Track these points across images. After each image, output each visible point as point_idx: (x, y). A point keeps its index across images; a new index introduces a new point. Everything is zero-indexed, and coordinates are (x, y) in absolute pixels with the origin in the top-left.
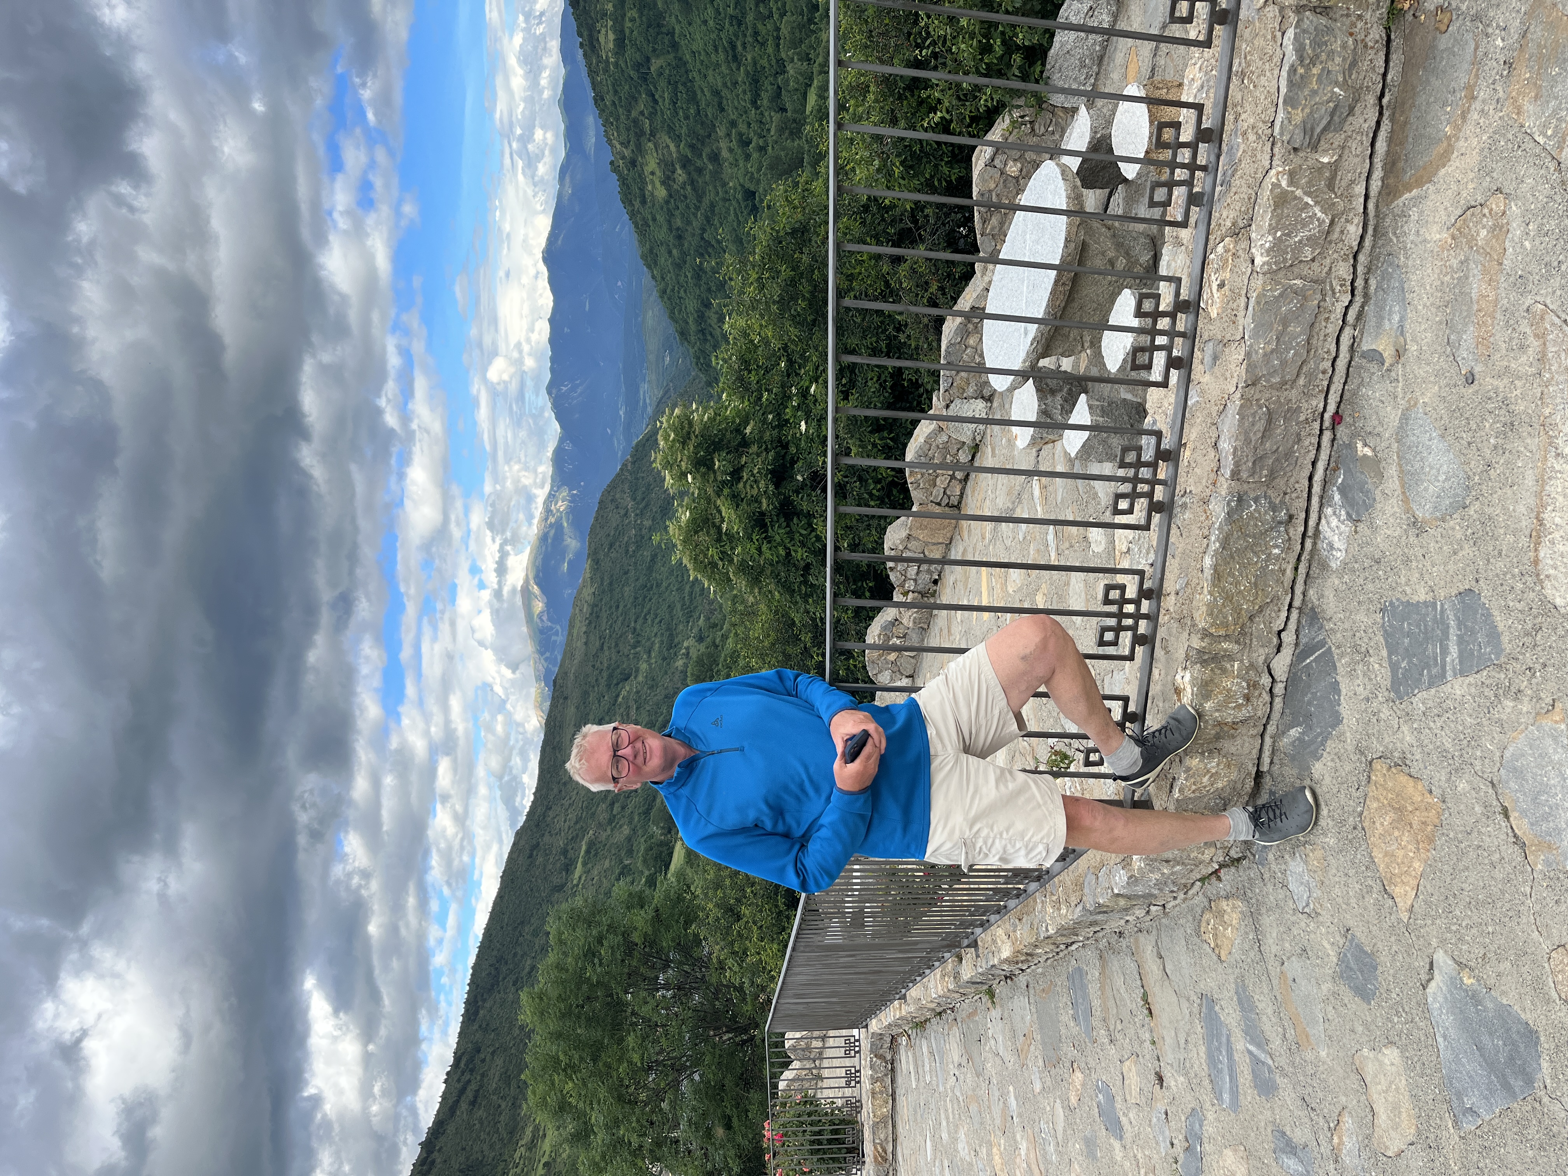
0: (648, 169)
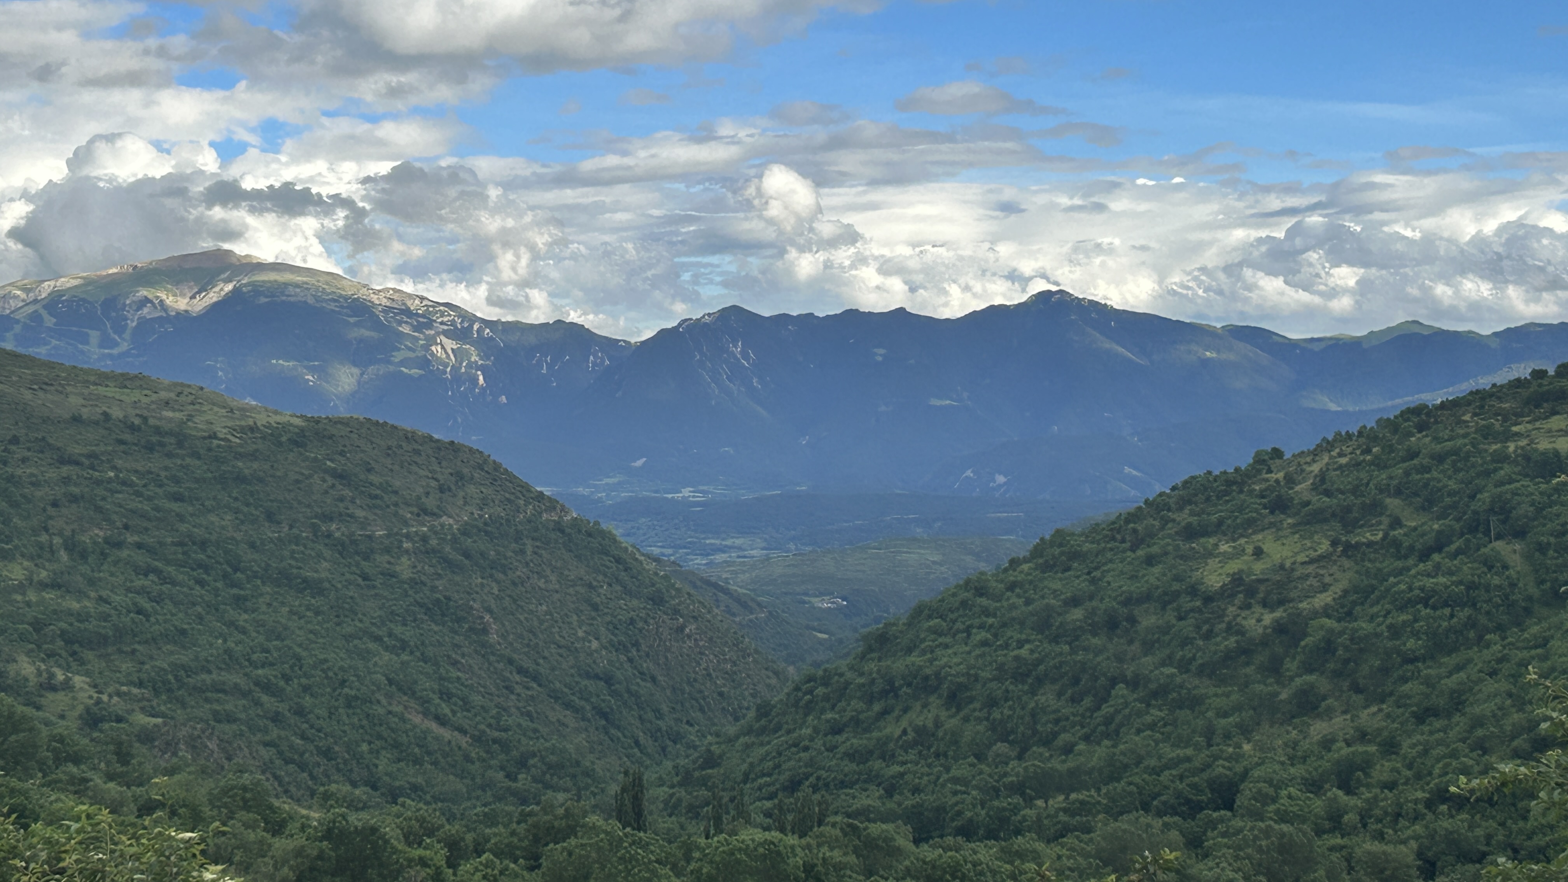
0: (1267, 539)
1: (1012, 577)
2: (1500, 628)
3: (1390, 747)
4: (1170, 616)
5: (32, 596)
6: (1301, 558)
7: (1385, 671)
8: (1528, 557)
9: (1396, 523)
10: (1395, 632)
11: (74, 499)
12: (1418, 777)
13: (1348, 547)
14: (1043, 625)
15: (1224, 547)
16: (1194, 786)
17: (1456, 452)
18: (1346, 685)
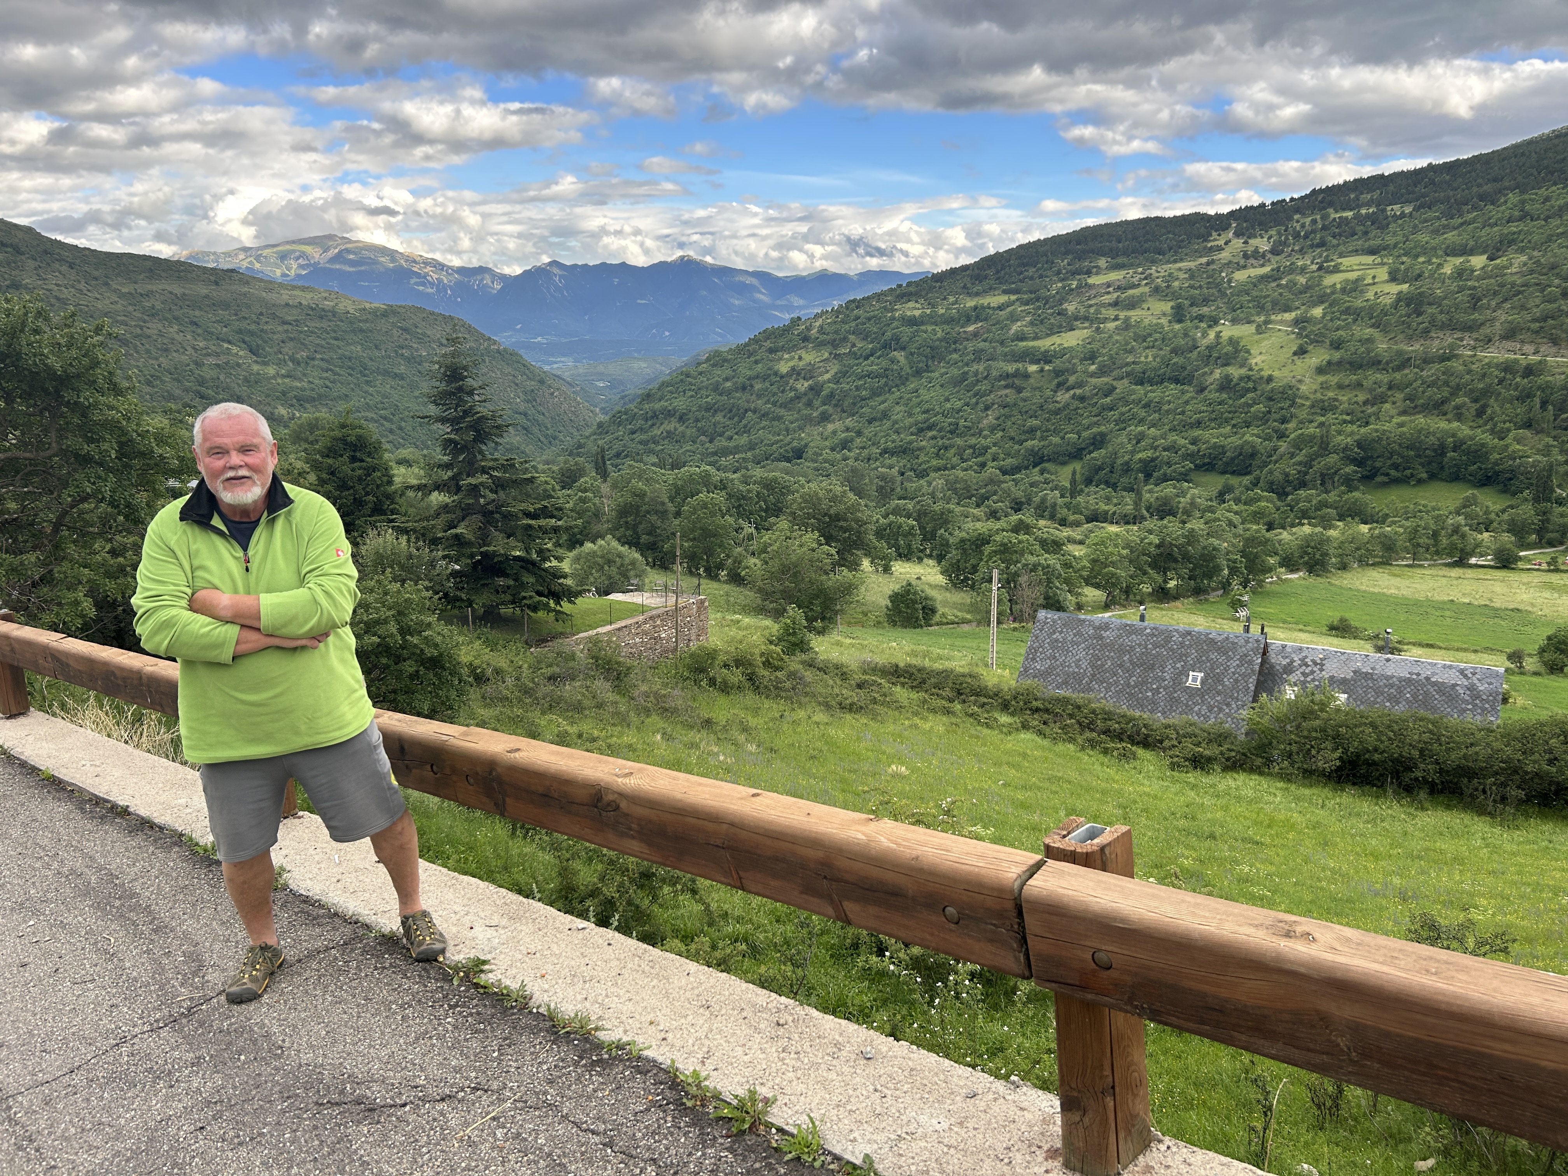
0: (803, 353)
1: (700, 369)
2: (897, 386)
3: (859, 433)
4: (767, 384)
6: (818, 360)
7: (854, 404)
8: (906, 358)
9: (854, 345)
10: (857, 388)
12: (873, 444)
13: (836, 355)
14: (716, 388)
15: (786, 356)
16: (786, 451)
17: (874, 317)
18: (839, 410)
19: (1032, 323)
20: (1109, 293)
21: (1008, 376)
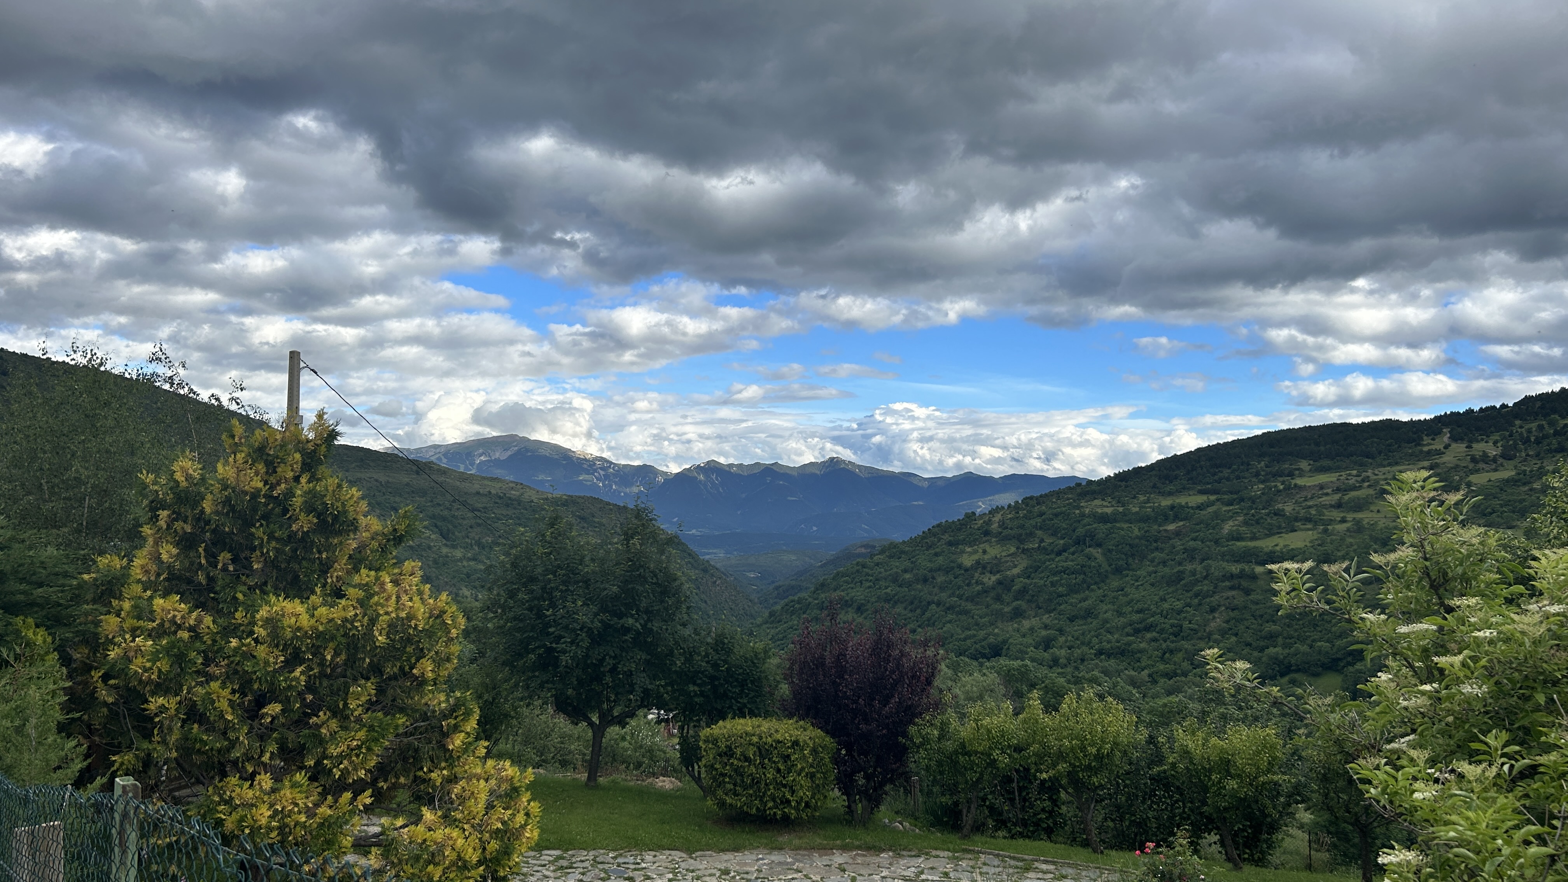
0: (986, 546)
1: (876, 560)
2: (1096, 583)
4: (951, 577)
5: (465, 563)
6: (1004, 554)
7: (1050, 600)
8: (1104, 554)
9: (1042, 541)
10: (1053, 584)
11: (479, 525)
12: (1082, 643)
13: (1024, 549)
15: (969, 550)
16: (983, 647)
17: (1061, 513)
18: (1033, 606)
19: (1246, 523)
20: (1327, 494)
21: (1232, 576)
